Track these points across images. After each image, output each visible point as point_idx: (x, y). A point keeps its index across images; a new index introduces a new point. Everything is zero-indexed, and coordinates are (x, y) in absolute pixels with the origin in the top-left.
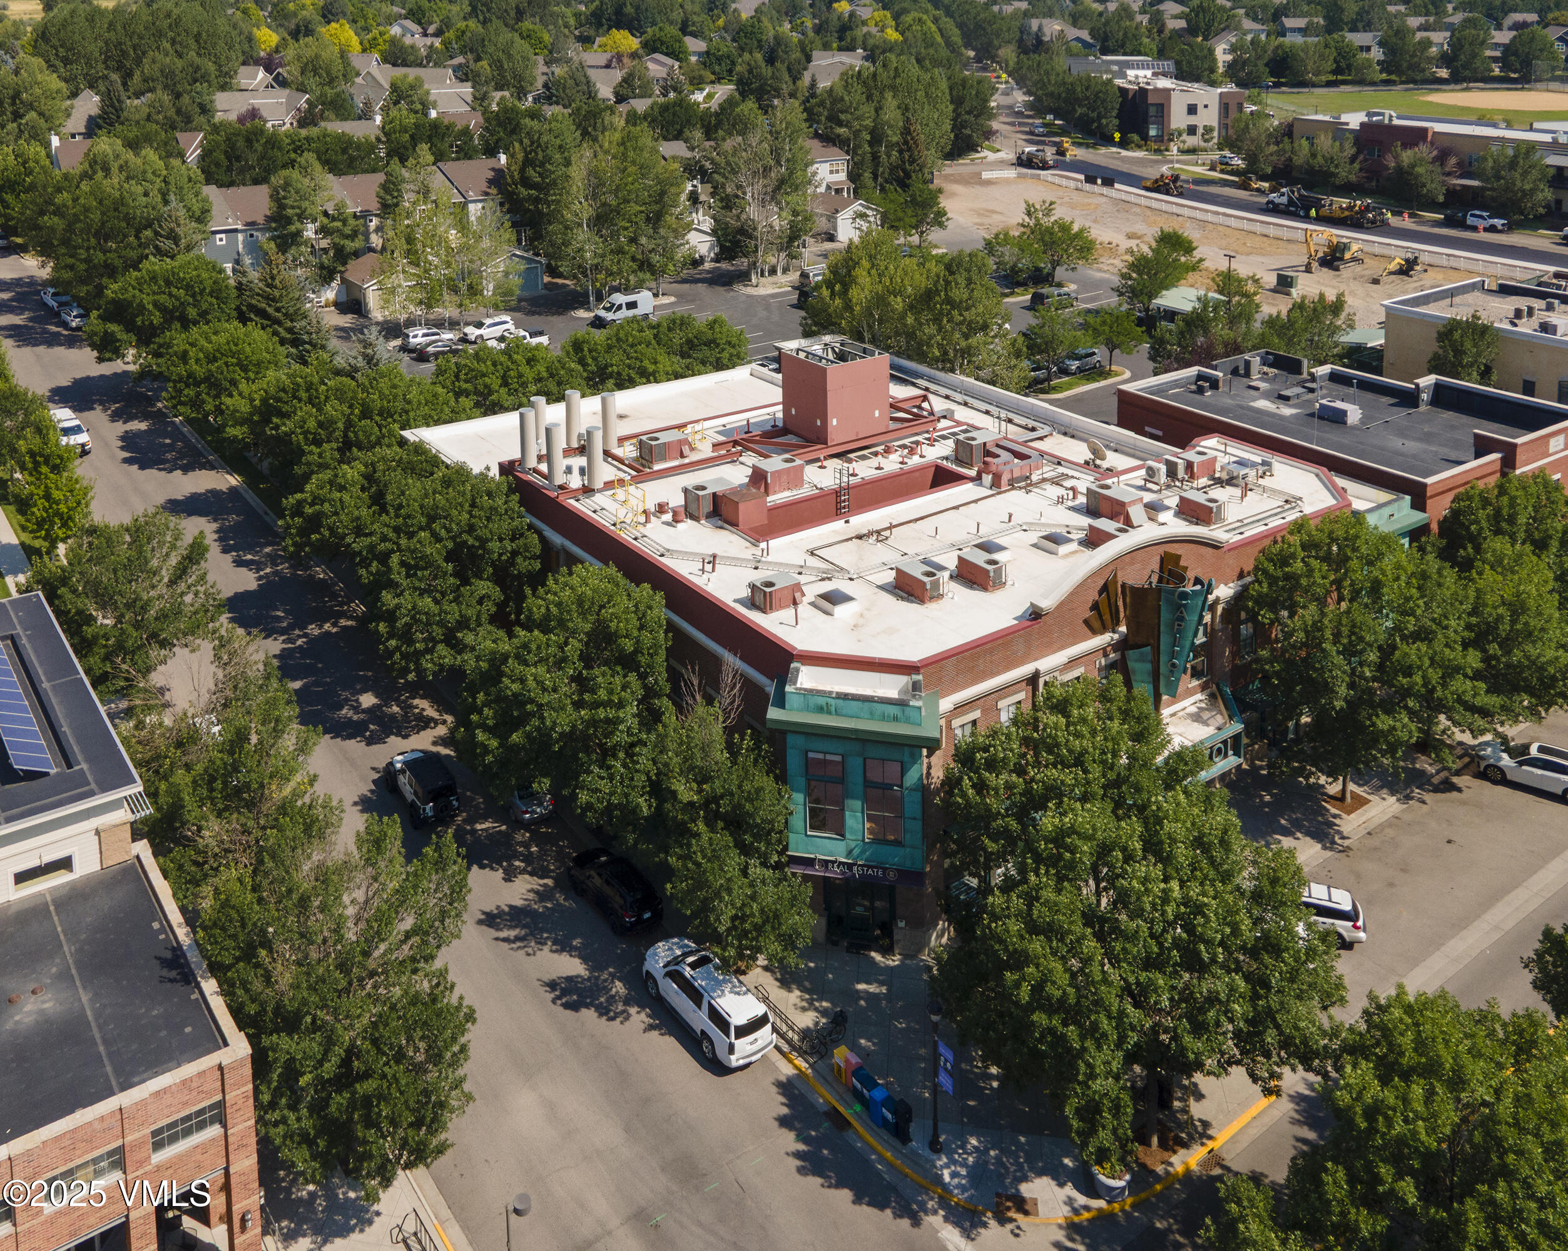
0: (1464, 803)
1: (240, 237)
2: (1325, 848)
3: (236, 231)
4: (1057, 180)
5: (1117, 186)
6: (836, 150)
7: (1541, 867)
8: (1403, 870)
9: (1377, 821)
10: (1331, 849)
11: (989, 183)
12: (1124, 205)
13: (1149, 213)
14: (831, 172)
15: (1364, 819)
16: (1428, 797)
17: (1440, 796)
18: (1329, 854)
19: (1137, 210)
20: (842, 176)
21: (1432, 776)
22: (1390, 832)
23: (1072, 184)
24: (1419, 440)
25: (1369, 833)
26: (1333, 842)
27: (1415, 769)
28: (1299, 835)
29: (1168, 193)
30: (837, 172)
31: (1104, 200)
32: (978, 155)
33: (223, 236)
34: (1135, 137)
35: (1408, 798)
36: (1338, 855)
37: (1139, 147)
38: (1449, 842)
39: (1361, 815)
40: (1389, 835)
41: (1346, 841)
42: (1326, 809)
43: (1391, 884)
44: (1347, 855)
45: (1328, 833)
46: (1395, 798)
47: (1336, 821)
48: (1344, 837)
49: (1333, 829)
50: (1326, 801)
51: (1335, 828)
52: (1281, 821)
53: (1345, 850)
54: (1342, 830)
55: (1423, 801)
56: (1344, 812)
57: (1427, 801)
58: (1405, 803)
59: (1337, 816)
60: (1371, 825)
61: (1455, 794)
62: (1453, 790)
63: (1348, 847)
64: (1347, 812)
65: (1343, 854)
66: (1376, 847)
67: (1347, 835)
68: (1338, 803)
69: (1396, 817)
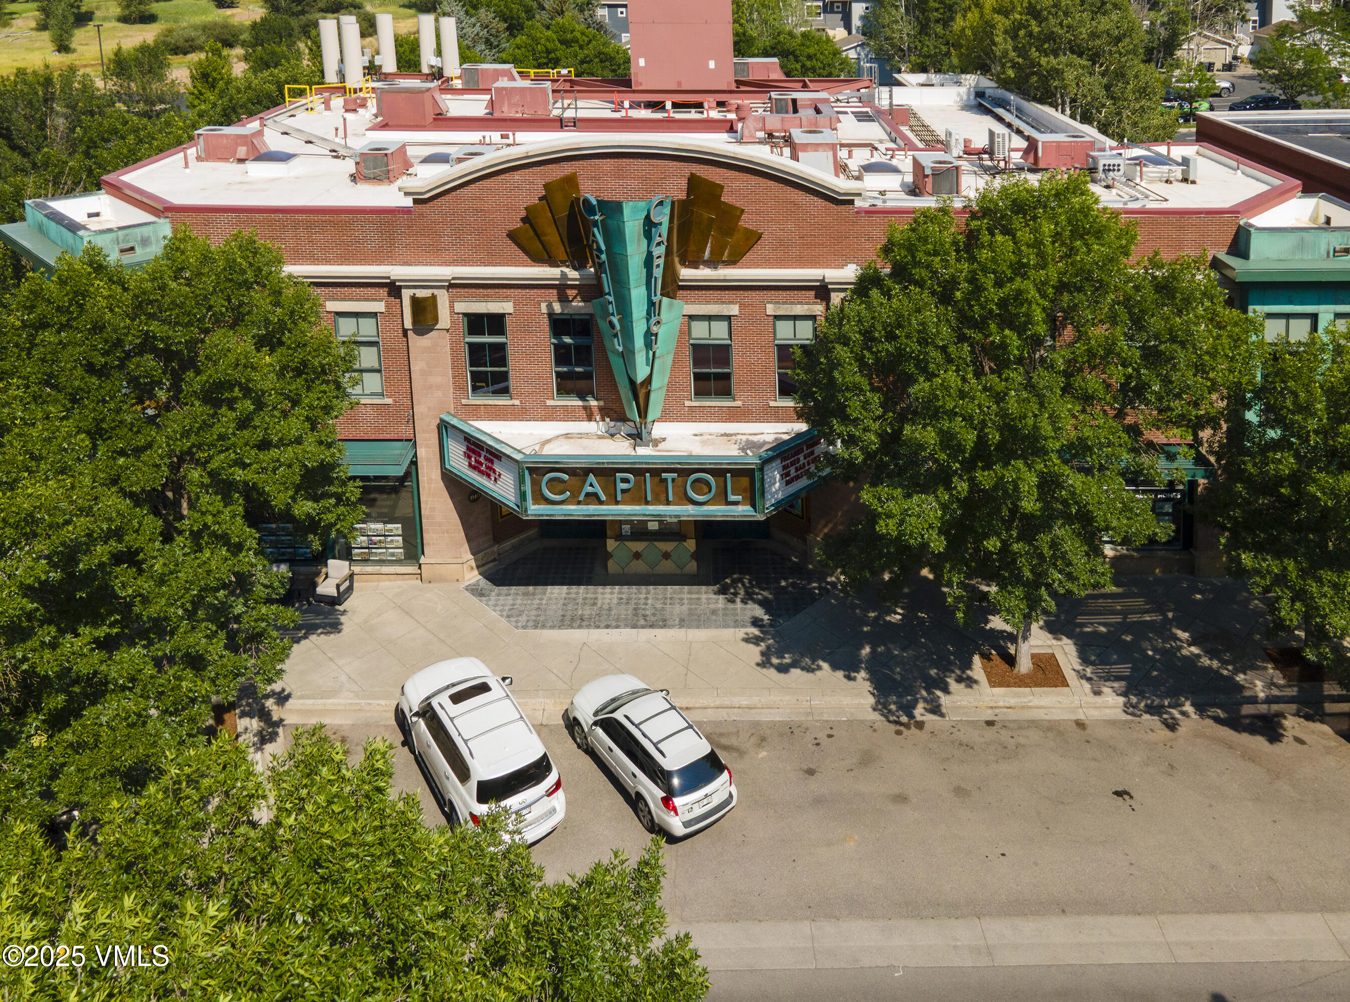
0: (1253, 758)
2: (881, 706)
8: (960, 791)
9: (1040, 715)
10: (886, 713)
15: (1012, 701)
16: (1196, 724)
17: (1226, 732)
18: (876, 716)
21: (1254, 700)
22: (1033, 736)
25: (990, 723)
26: (908, 708)
27: (1230, 679)
28: (862, 675)
35: (1155, 710)
36: (883, 724)
38: (1121, 794)
39: (1017, 695)
40: (1022, 740)
41: (929, 718)
42: (968, 665)
43: (901, 799)
44: (898, 733)
45: (914, 693)
46: (1121, 700)
47: (953, 685)
48: (935, 709)
49: (930, 692)
50: (986, 657)
51: (938, 693)
52: (863, 647)
53: (907, 726)
54: (944, 700)
55: (1172, 726)
56: (990, 682)
57: (1182, 730)
58: (1133, 714)
59: (970, 682)
60: (1012, 715)
61: (1259, 742)
62: (1262, 734)
63: (920, 725)
64: (993, 684)
65: (893, 727)
66: (968, 746)
67: (944, 710)
68: (1004, 666)
69: (1080, 724)
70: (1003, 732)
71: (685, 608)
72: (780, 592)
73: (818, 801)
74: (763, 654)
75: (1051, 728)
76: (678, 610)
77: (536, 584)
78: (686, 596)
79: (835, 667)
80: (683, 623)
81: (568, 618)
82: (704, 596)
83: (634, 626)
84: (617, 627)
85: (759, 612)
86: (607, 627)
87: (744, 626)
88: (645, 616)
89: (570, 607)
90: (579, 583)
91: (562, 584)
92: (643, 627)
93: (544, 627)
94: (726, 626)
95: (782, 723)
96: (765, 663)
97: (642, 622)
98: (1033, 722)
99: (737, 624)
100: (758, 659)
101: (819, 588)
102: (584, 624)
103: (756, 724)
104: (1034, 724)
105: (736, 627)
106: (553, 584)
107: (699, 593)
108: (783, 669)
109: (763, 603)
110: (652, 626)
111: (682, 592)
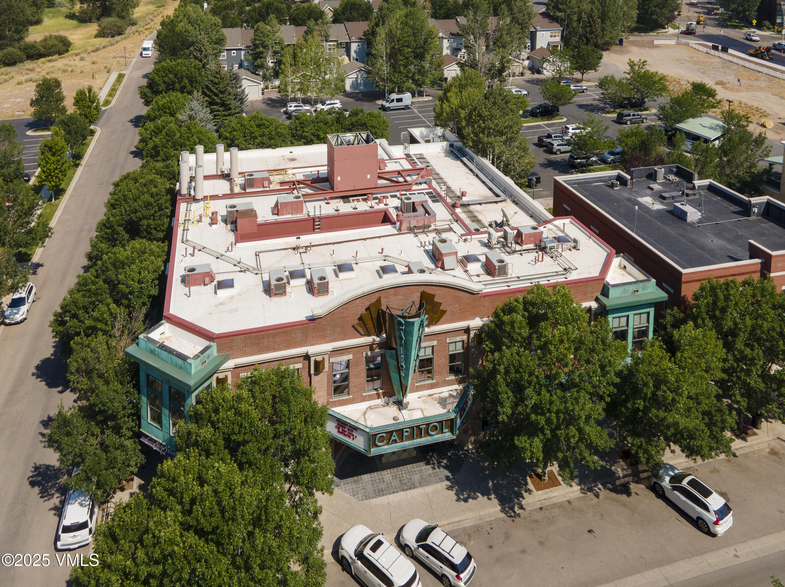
0: (624, 505)
1: (243, 52)
2: (503, 510)
3: (241, 49)
4: (697, 47)
5: (730, 51)
6: (556, 24)
7: (639, 572)
8: (541, 543)
9: (555, 501)
10: (506, 513)
11: (657, 46)
12: (729, 64)
13: (742, 69)
14: (551, 36)
15: (545, 497)
16: (604, 493)
17: (614, 495)
18: (503, 515)
19: (735, 67)
20: (558, 39)
21: (619, 478)
22: (556, 511)
23: (705, 50)
24: (728, 240)
25: (541, 509)
26: (512, 509)
27: (610, 470)
28: (493, 496)
29: (762, 58)
30: (555, 36)
31: (718, 60)
32: (664, 30)
33: (235, 51)
34: (767, 23)
35: (590, 490)
36: (506, 518)
37: (769, 29)
38: (590, 531)
39: (546, 493)
40: (553, 514)
41: (520, 511)
42: (526, 484)
43: (524, 551)
44: (513, 521)
45: (513, 501)
46: (579, 487)
47: (525, 495)
48: (521, 507)
49: (518, 500)
50: (531, 477)
51: (521, 499)
52: (489, 483)
53: (515, 517)
54: (524, 502)
55: (597, 496)
56: (536, 489)
57: (601, 497)
58: (584, 493)
59: (529, 491)
60: (547, 503)
61: (624, 497)
62: (625, 493)
63: (519, 515)
64: (538, 489)
65: (511, 519)
66: (537, 521)
67: (524, 506)
68: (538, 480)
69: (569, 502)
70: (546, 512)
71: (418, 475)
72: (450, 459)
73: (498, 560)
74: (456, 494)
75: (560, 506)
76: (416, 478)
77: (357, 475)
78: (416, 469)
79: (483, 495)
80: (421, 485)
81: (377, 491)
82: (423, 468)
83: (404, 490)
84: (397, 492)
85: (447, 473)
86: (394, 493)
87: (443, 481)
88: (405, 484)
89: (375, 485)
90: (373, 471)
91: (367, 473)
92: (407, 490)
93: (370, 498)
94: (437, 482)
95: (473, 526)
96: (458, 500)
97: (406, 487)
98: (554, 504)
99: (441, 481)
100: (455, 498)
101: (464, 454)
102: (385, 493)
103: (464, 529)
104: (554, 505)
105: (441, 482)
106: (363, 474)
107: (420, 466)
108: (466, 500)
109: (446, 467)
110: (410, 489)
111: (414, 468)
